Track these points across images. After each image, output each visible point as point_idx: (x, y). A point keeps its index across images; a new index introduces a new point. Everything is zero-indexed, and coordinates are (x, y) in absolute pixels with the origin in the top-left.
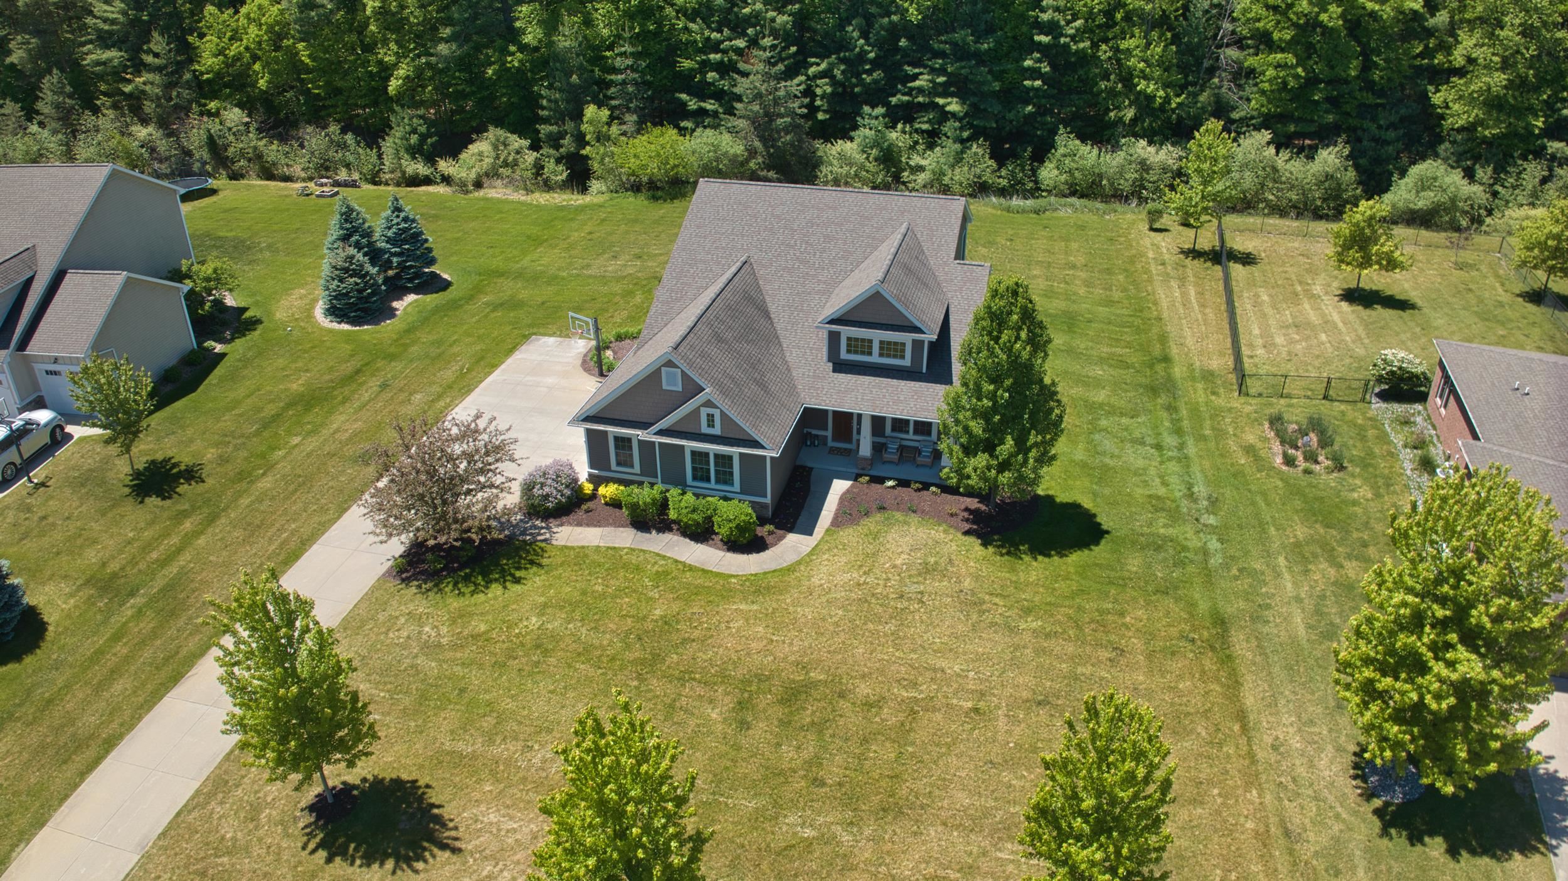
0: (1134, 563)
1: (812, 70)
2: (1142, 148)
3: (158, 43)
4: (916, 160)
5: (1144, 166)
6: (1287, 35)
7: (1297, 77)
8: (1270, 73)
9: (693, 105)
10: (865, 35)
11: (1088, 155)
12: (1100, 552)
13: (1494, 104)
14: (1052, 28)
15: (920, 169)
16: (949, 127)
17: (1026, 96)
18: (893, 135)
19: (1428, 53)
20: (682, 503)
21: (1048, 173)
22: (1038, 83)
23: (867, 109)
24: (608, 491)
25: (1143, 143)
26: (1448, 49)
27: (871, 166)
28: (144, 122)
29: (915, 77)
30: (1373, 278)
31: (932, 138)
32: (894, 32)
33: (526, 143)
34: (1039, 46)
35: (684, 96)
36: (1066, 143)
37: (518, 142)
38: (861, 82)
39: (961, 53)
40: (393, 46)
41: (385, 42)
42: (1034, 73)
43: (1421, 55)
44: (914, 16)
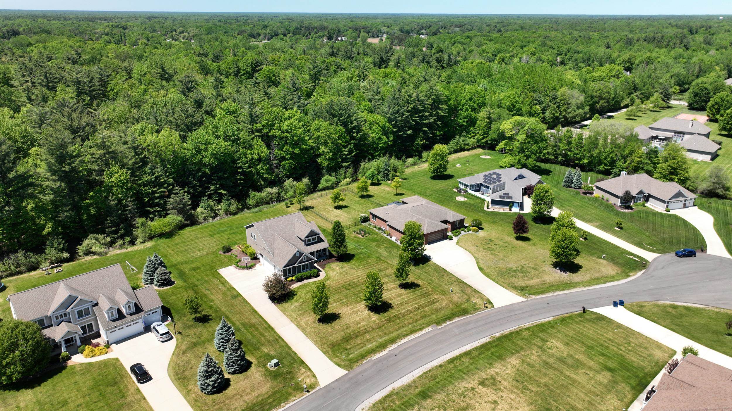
0: (361, 256)
2: (269, 190)
4: (217, 208)
5: (271, 194)
6: (289, 156)
7: (293, 165)
8: (287, 165)
9: (152, 210)
11: (259, 195)
12: (356, 257)
13: (330, 159)
14: (240, 168)
15: (219, 209)
16: (225, 198)
17: (239, 185)
18: (210, 203)
19: (314, 152)
21: (251, 202)
22: (242, 181)
23: (202, 198)
25: (268, 188)
26: (318, 150)
27: (209, 213)
29: (210, 187)
30: (341, 203)
31: (219, 202)
32: (202, 176)
33: (105, 235)
34: (240, 172)
35: (149, 208)
36: (253, 194)
37: (100, 236)
38: (197, 192)
39: (220, 178)
40: (43, 218)
41: (39, 217)
42: (240, 179)
43: (313, 153)
44: (207, 171)
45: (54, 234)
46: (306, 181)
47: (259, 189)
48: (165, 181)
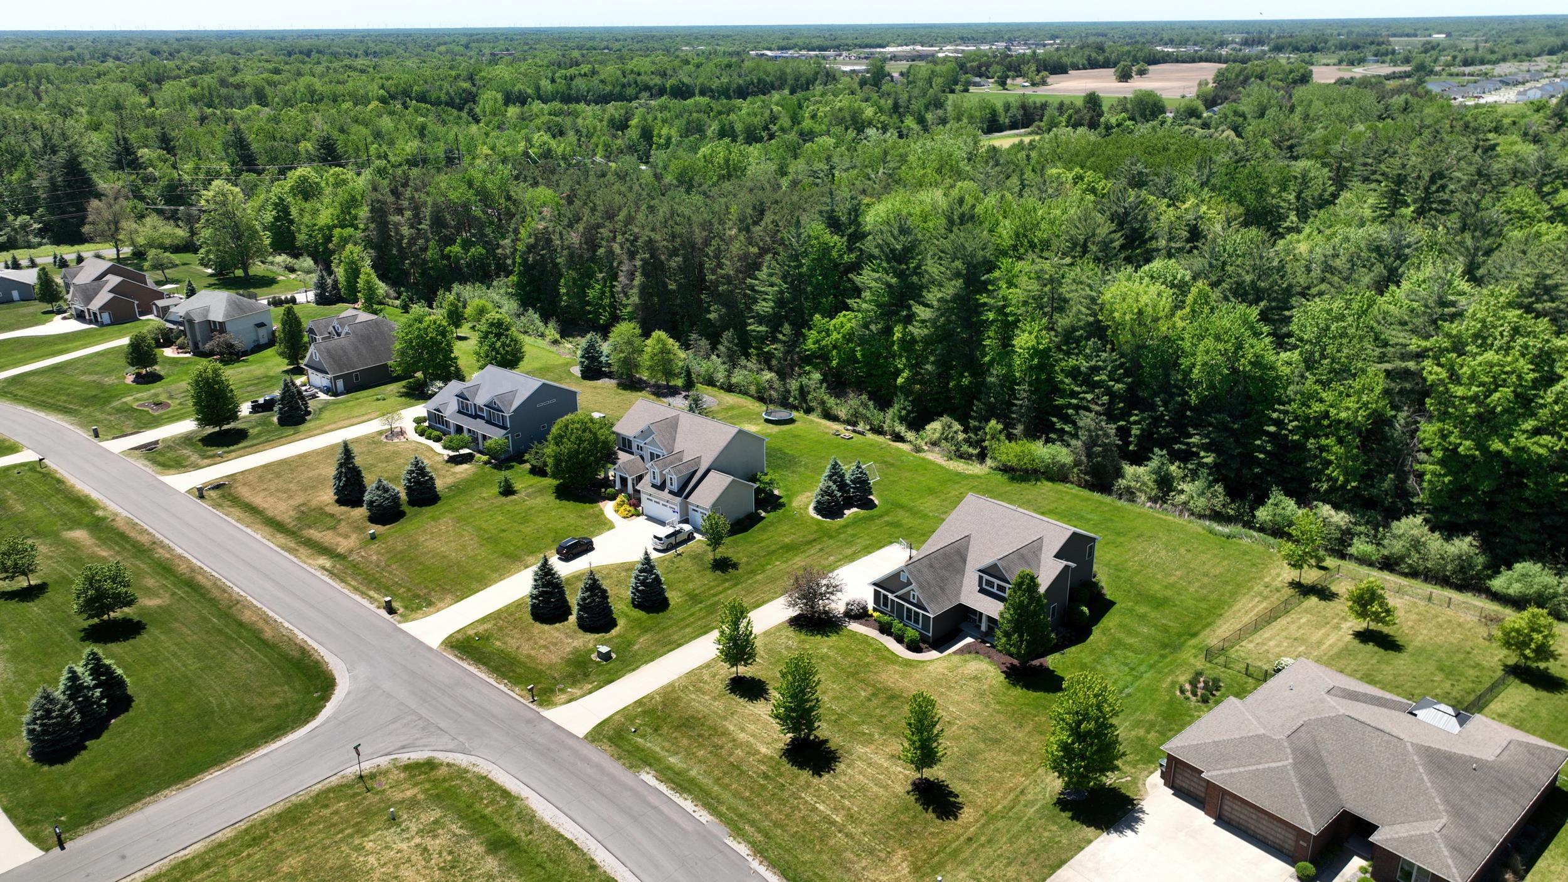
1: (1132, 419)
2: (1326, 510)
3: (787, 328)
4: (1182, 486)
7: (1446, 484)
9: (1058, 426)
10: (1165, 404)
11: (1287, 507)
14: (1279, 423)
15: (1182, 492)
16: (1204, 471)
17: (1259, 463)
18: (1173, 468)
20: (897, 625)
21: (1263, 514)
22: (1263, 456)
23: (1156, 450)
24: (876, 614)
25: (1328, 507)
27: (1150, 484)
28: (770, 369)
29: (1191, 436)
31: (1194, 475)
32: (1182, 407)
33: (962, 428)
34: (1268, 433)
35: (1054, 419)
36: (1275, 497)
37: (957, 426)
38: (1158, 433)
40: (904, 360)
41: (900, 356)
42: (1262, 449)
44: (1194, 400)
45: (906, 390)
46: (1463, 545)
47: (1304, 496)
48: (1101, 381)
